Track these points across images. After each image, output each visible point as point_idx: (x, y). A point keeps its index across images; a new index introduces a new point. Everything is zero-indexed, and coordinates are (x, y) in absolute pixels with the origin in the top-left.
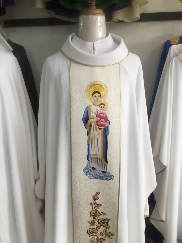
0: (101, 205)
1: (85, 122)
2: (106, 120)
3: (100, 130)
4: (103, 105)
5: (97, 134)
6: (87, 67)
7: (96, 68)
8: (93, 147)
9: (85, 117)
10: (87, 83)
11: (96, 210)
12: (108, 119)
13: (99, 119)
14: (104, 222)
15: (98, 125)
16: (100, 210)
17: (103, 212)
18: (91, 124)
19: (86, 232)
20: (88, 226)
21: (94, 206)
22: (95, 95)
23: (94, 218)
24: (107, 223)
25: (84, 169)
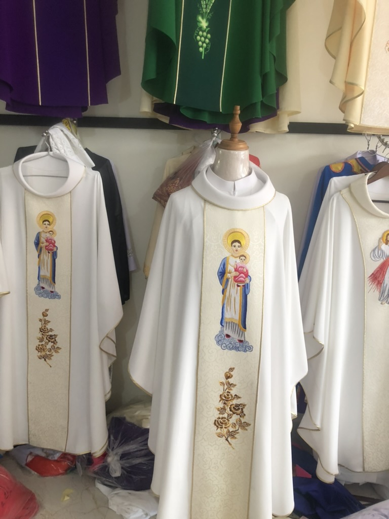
0: (235, 385)
1: (220, 277)
2: (247, 275)
3: (239, 288)
4: (243, 257)
5: (235, 292)
6: (226, 210)
7: (236, 212)
8: (229, 308)
9: (221, 270)
10: (225, 229)
11: (228, 392)
12: (250, 274)
13: (237, 274)
14: (238, 409)
15: (236, 281)
16: (234, 392)
17: (237, 395)
18: (227, 280)
19: (214, 422)
20: (216, 415)
21: (226, 387)
22: (234, 244)
23: (225, 403)
24: (242, 409)
25: (215, 337)
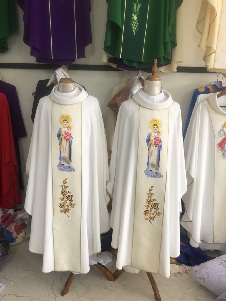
0: (154, 194)
1: (147, 142)
2: (160, 141)
3: (156, 147)
4: (159, 132)
5: (154, 150)
6: (150, 110)
7: (155, 111)
8: (151, 157)
9: (148, 139)
10: (150, 119)
11: (150, 198)
12: (161, 141)
13: (156, 140)
14: (155, 206)
15: (155, 144)
16: (153, 198)
17: (155, 199)
18: (151, 144)
19: (143, 212)
20: (145, 209)
21: (149, 195)
22: (154, 126)
23: (149, 203)
24: (157, 206)
25: (145, 171)
